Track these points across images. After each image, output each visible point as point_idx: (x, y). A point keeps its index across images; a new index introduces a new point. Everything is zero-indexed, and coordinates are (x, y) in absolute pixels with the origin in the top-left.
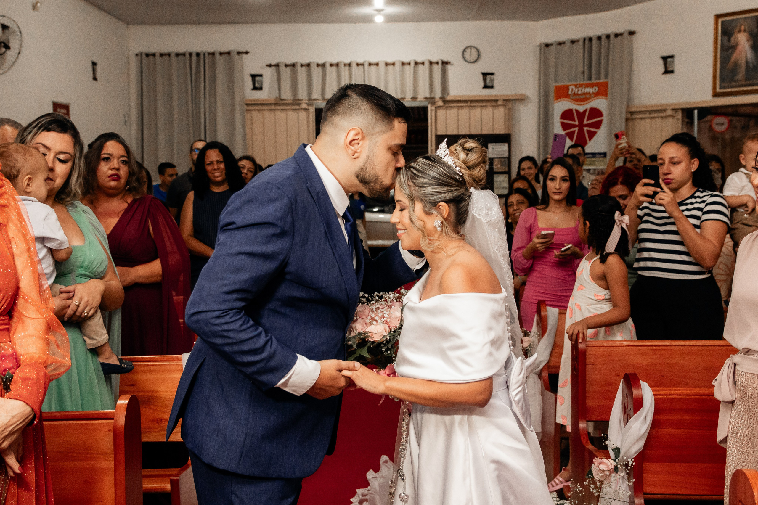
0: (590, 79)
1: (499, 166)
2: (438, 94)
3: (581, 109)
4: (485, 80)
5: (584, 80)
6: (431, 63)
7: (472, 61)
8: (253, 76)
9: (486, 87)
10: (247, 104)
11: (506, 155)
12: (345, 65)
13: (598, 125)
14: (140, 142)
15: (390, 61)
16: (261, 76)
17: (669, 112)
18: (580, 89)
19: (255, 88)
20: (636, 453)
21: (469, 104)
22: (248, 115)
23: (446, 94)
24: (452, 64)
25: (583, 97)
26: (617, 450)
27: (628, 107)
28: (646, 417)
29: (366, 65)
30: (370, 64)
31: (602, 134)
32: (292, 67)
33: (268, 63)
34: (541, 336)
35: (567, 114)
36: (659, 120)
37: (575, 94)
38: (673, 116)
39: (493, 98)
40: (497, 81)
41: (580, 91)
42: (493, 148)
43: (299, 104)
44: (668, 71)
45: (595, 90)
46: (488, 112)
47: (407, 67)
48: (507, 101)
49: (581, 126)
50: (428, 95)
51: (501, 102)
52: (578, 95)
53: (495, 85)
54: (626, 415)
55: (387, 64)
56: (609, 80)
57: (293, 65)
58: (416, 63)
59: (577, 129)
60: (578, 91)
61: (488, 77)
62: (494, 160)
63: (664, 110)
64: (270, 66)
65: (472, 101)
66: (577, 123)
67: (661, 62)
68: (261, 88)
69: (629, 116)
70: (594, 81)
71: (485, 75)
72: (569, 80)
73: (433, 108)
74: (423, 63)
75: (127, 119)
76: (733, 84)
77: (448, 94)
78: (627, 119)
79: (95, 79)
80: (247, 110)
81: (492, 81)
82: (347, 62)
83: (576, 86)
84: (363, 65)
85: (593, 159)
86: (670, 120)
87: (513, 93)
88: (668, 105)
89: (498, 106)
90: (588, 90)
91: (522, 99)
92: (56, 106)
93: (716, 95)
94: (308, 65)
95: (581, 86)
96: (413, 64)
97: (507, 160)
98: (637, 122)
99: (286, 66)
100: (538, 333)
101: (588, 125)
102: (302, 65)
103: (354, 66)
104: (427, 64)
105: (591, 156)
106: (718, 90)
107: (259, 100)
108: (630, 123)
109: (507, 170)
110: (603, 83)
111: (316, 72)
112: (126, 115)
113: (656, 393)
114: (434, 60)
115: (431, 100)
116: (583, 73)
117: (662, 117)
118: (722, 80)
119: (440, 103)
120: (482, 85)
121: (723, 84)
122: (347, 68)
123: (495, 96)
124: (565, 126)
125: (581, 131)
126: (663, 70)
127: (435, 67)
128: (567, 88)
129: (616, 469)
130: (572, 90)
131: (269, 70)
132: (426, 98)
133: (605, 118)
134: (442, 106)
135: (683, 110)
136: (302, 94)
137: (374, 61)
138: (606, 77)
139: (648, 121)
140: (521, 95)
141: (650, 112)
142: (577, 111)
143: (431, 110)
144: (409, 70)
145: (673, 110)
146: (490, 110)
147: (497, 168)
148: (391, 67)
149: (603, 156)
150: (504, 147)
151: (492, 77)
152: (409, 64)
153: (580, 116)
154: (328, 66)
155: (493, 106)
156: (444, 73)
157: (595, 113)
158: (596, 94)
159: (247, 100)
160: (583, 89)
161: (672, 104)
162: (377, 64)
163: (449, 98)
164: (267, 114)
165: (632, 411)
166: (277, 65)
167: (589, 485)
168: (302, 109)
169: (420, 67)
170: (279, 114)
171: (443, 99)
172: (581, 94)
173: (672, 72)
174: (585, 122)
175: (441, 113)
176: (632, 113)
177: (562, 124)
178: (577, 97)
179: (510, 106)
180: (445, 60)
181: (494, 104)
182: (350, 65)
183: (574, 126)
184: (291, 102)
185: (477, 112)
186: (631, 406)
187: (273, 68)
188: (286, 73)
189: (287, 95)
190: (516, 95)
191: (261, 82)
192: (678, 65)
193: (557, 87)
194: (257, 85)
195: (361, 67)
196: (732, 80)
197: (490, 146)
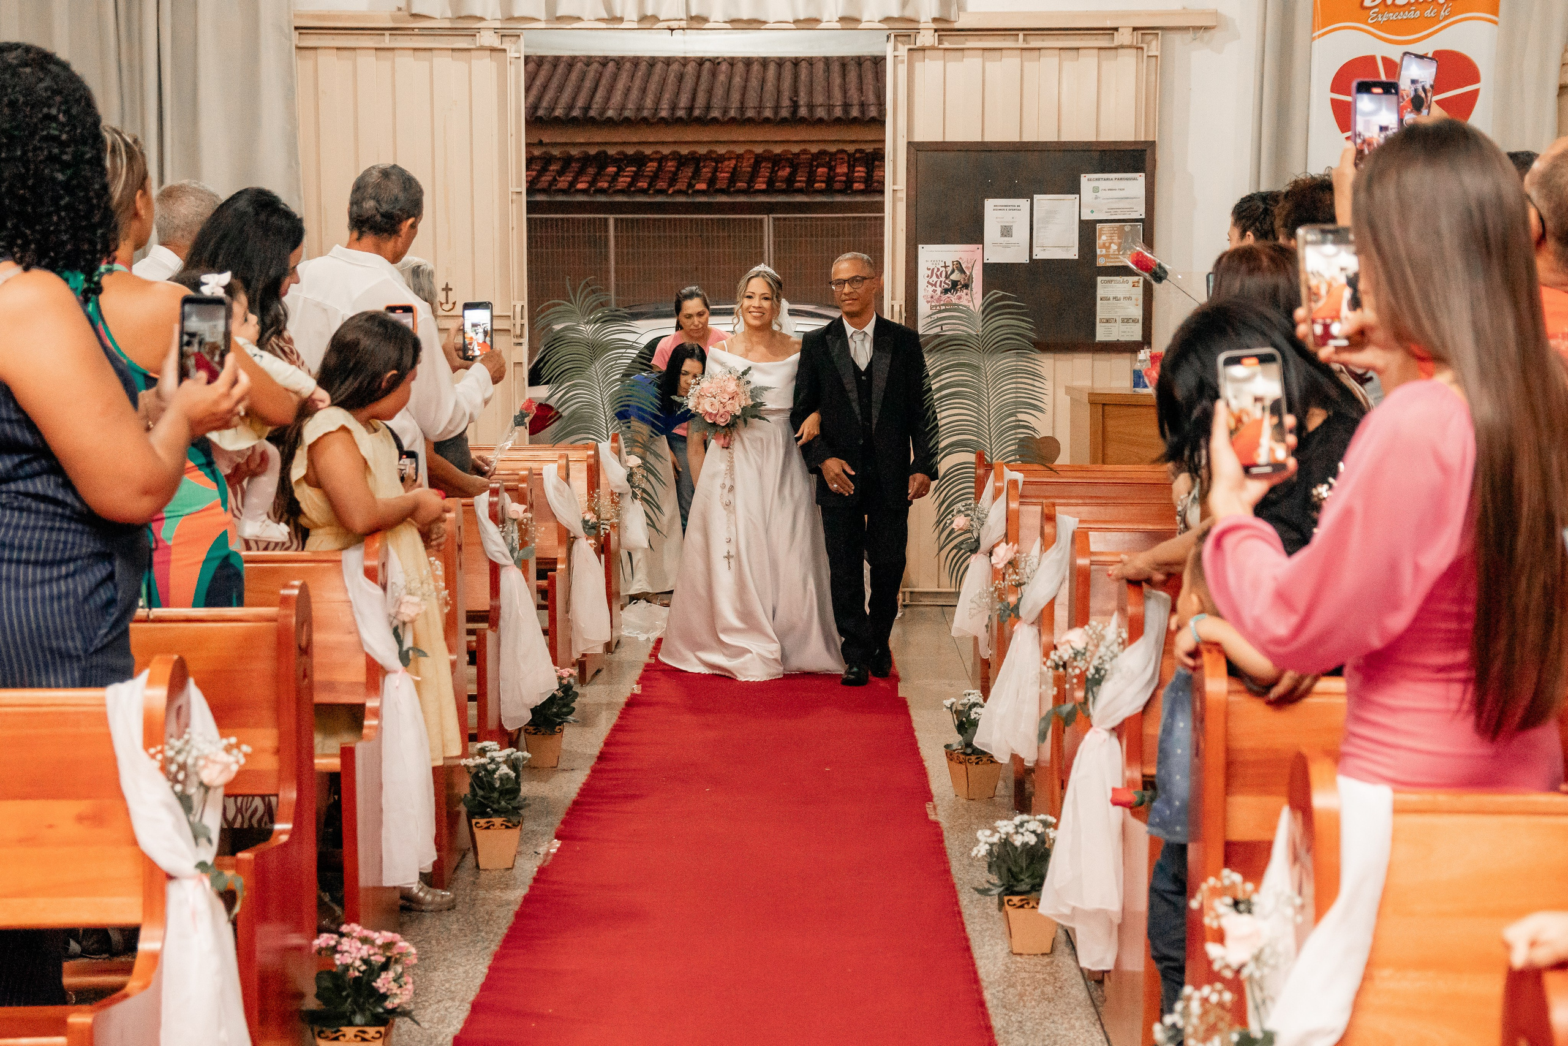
1: (1114, 247)
2: (927, 6)
10: (301, 29)
11: (1140, 212)
21: (1021, 41)
22: (303, 65)
23: (954, 8)
25: (1409, 13)
34: (1310, 911)
39: (1106, 23)
42: (1096, 190)
43: (472, 33)
46: (1083, 71)
48: (1146, 33)
51: (1125, 37)
62: (1099, 226)
65: (1031, 33)
73: (904, 56)
77: (961, 7)
80: (298, 48)
89: (1116, 49)
91: (1203, 27)
97: (1140, 226)
100: (1298, 901)
107: (340, 17)
115: (900, 28)
119: (927, 37)
123: (1113, 14)
132: (887, 19)
133: (1486, 87)
134: (933, 48)
140: (1204, 13)
143: (897, 65)
146: (1088, 62)
147: (1106, 256)
155: (1101, 49)
159: (300, 15)
163: (960, 21)
164: (367, 62)
168: (482, 48)
170: (406, 62)
171: (943, 24)
175: (928, 71)
178: (1393, 16)
179: (1154, 48)
181: (1103, 42)
184: (447, 24)
185: (1045, 70)
190: (1181, 13)
197: (1087, 181)
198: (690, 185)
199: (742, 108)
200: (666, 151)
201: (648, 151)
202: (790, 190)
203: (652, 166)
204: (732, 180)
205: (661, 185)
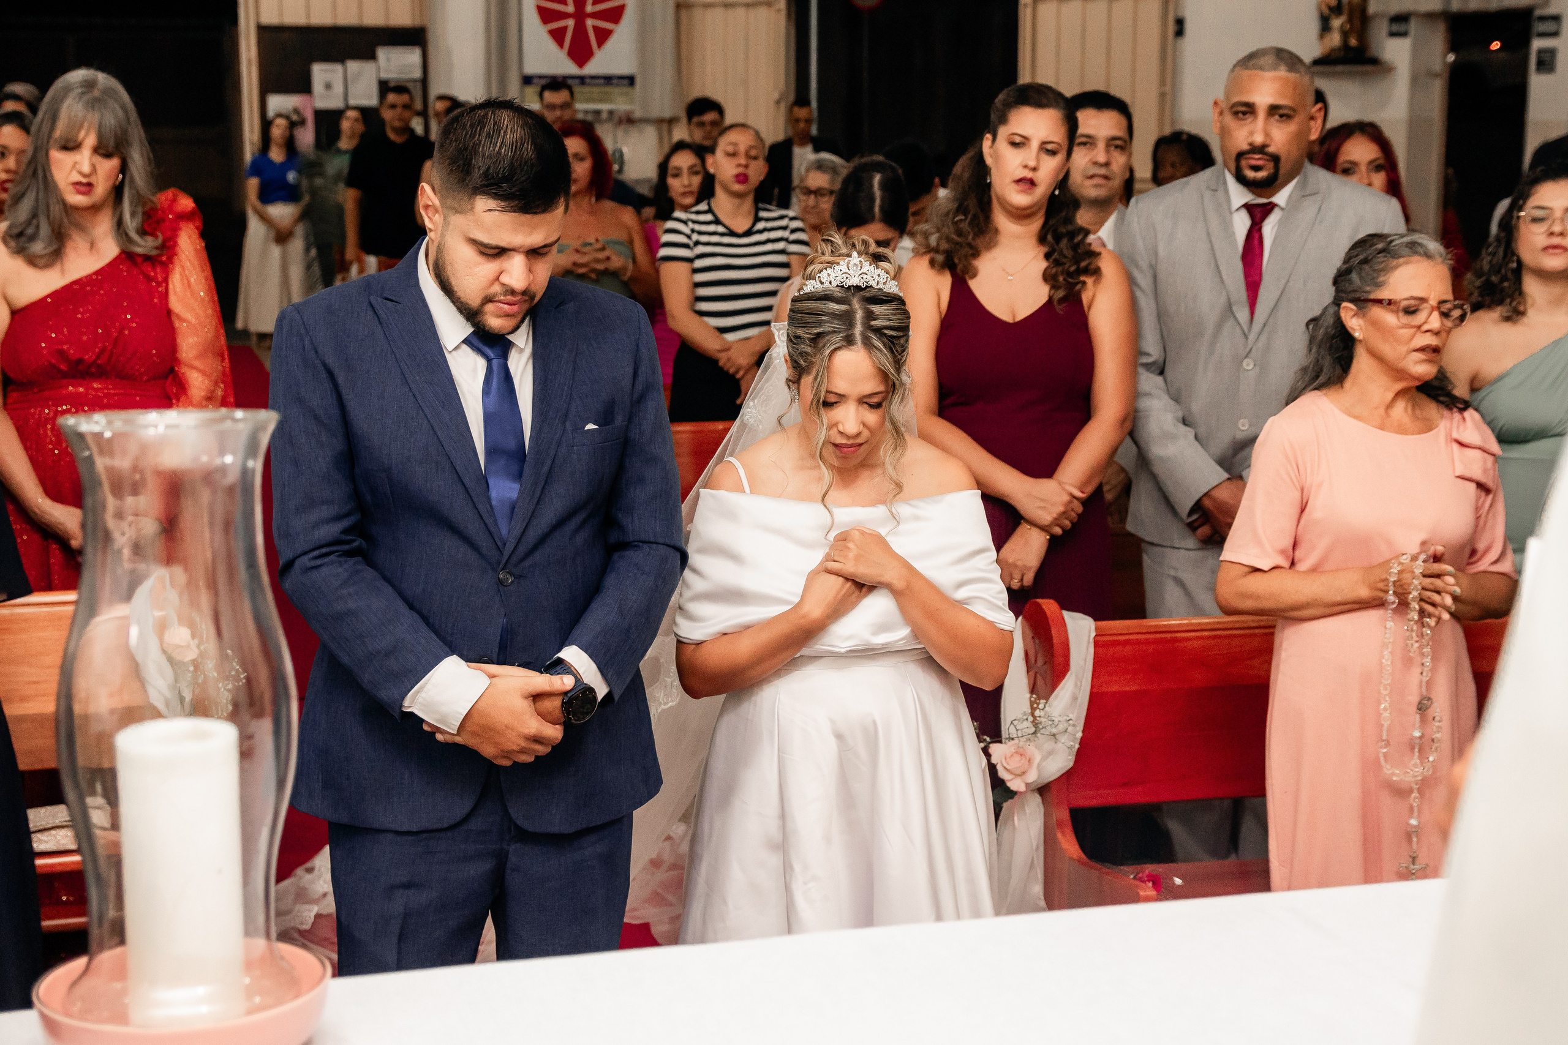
11: (418, 74)
31: (624, 34)
36: (741, 11)
42: (387, 58)
59: (571, 23)
85: (608, 89)
86: (762, 12)
97: (419, 85)
98: (698, 14)
105: (602, 81)
108: (684, 14)
139: (719, 13)
149: (626, 82)
150: (413, 56)
183: (566, 16)
197: (381, 53)
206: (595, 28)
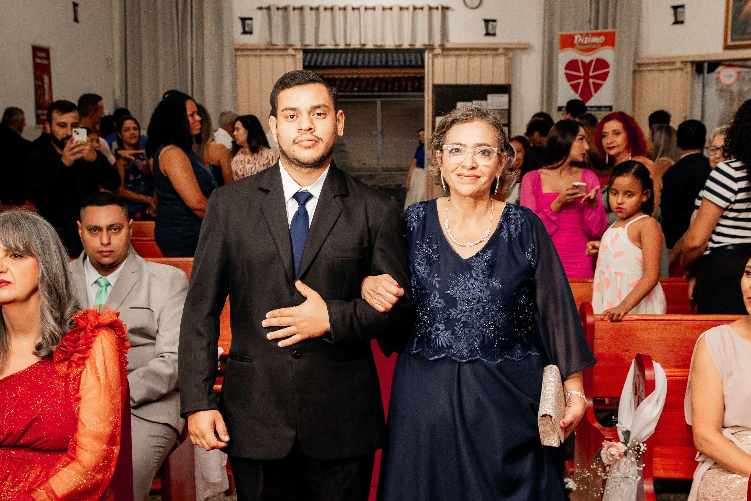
0: (597, 28)
2: (437, 41)
3: (587, 60)
4: (487, 27)
5: (590, 29)
6: (430, 8)
7: (473, 7)
8: (243, 20)
9: (487, 34)
10: (236, 50)
11: (506, 107)
12: (340, 9)
13: (604, 77)
14: (124, 88)
15: (387, 5)
16: (251, 19)
17: (678, 65)
18: (586, 38)
19: (245, 32)
20: (646, 436)
21: (468, 52)
23: (446, 42)
24: (453, 10)
25: (589, 47)
26: (627, 434)
27: (636, 58)
28: (658, 401)
29: (362, 9)
30: (366, 9)
31: (608, 86)
32: (284, 10)
33: (259, 6)
35: (572, 65)
36: (667, 73)
37: (580, 44)
38: (682, 69)
39: (495, 47)
40: (499, 28)
41: (587, 40)
42: (492, 99)
43: (286, 50)
44: (678, 22)
45: (602, 39)
46: (488, 61)
47: (405, 12)
48: (507, 50)
49: (586, 77)
50: (427, 42)
51: (501, 51)
52: (583, 44)
53: (497, 33)
54: (637, 397)
55: (384, 9)
56: (617, 30)
57: (285, 8)
58: (415, 8)
59: (582, 81)
60: (584, 40)
61: (490, 24)
63: (673, 63)
64: (261, 8)
65: (471, 49)
66: (582, 74)
67: (671, 12)
68: (251, 33)
69: (636, 68)
70: (600, 30)
71: (487, 21)
72: (575, 29)
73: (431, 55)
74: (422, 8)
75: (110, 63)
76: (745, 36)
77: (448, 41)
78: (635, 72)
79: (76, 20)
80: (236, 56)
81: (494, 28)
82: (342, 5)
83: (582, 35)
84: (358, 9)
85: (598, 113)
86: (678, 73)
87: (515, 41)
88: (676, 57)
89: (499, 55)
90: (595, 40)
91: (525, 48)
92: (36, 50)
93: (727, 47)
94: (301, 9)
95: (587, 35)
96: (411, 9)
97: (506, 112)
98: (645, 74)
99: (278, 9)
101: (593, 77)
102: (294, 9)
103: (349, 10)
104: (426, 9)
105: (595, 109)
106: (729, 43)
107: (249, 45)
108: (638, 75)
109: (506, 122)
110: (611, 33)
111: (309, 16)
112: (109, 60)
113: (668, 374)
114: (433, 5)
115: (430, 48)
116: (590, 21)
117: (671, 70)
118: (734, 32)
119: (438, 51)
120: (484, 32)
121: (735, 37)
122: (342, 12)
123: (497, 44)
124: (569, 78)
125: (586, 83)
126: (673, 20)
127: (435, 12)
128: (572, 37)
129: (626, 453)
130: (578, 40)
131: (260, 12)
132: (424, 44)
133: (611, 70)
134: (440, 54)
135: (693, 63)
136: (295, 40)
137: (370, 5)
138: (614, 26)
139: (656, 74)
140: (524, 44)
141: (659, 64)
142: (582, 62)
143: (428, 58)
144: (407, 15)
145: (682, 62)
146: (490, 59)
148: (388, 12)
150: (504, 98)
151: (494, 24)
152: (408, 9)
153: (586, 66)
154: (322, 9)
155: (494, 55)
156: (444, 18)
157: (602, 64)
158: (603, 44)
159: (237, 45)
160: (590, 39)
161: (682, 57)
162: (374, 9)
163: (448, 46)
165: (643, 394)
166: (268, 8)
167: (597, 469)
168: (289, 55)
169: (419, 12)
171: (442, 47)
172: (588, 44)
173: (682, 22)
174: (591, 74)
175: (439, 61)
176: (639, 65)
177: (567, 75)
178: (583, 47)
179: (510, 55)
180: (445, 5)
181: (494, 52)
182: (345, 9)
183: (579, 77)
184: (282, 47)
185: (476, 61)
186: (642, 388)
187: (264, 11)
188: (278, 16)
189: (279, 41)
190: (519, 43)
191: (251, 26)
192: (688, 15)
193: (562, 36)
194: (247, 29)
195: (356, 12)
196: (744, 33)
197: (490, 97)
198: (352, 89)
199: (369, 62)
200: (343, 76)
201: (337, 77)
202: (386, 90)
203: (338, 82)
204: (366, 87)
205: (342, 89)
206: (593, 83)
